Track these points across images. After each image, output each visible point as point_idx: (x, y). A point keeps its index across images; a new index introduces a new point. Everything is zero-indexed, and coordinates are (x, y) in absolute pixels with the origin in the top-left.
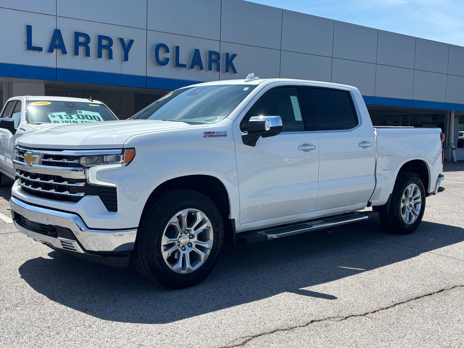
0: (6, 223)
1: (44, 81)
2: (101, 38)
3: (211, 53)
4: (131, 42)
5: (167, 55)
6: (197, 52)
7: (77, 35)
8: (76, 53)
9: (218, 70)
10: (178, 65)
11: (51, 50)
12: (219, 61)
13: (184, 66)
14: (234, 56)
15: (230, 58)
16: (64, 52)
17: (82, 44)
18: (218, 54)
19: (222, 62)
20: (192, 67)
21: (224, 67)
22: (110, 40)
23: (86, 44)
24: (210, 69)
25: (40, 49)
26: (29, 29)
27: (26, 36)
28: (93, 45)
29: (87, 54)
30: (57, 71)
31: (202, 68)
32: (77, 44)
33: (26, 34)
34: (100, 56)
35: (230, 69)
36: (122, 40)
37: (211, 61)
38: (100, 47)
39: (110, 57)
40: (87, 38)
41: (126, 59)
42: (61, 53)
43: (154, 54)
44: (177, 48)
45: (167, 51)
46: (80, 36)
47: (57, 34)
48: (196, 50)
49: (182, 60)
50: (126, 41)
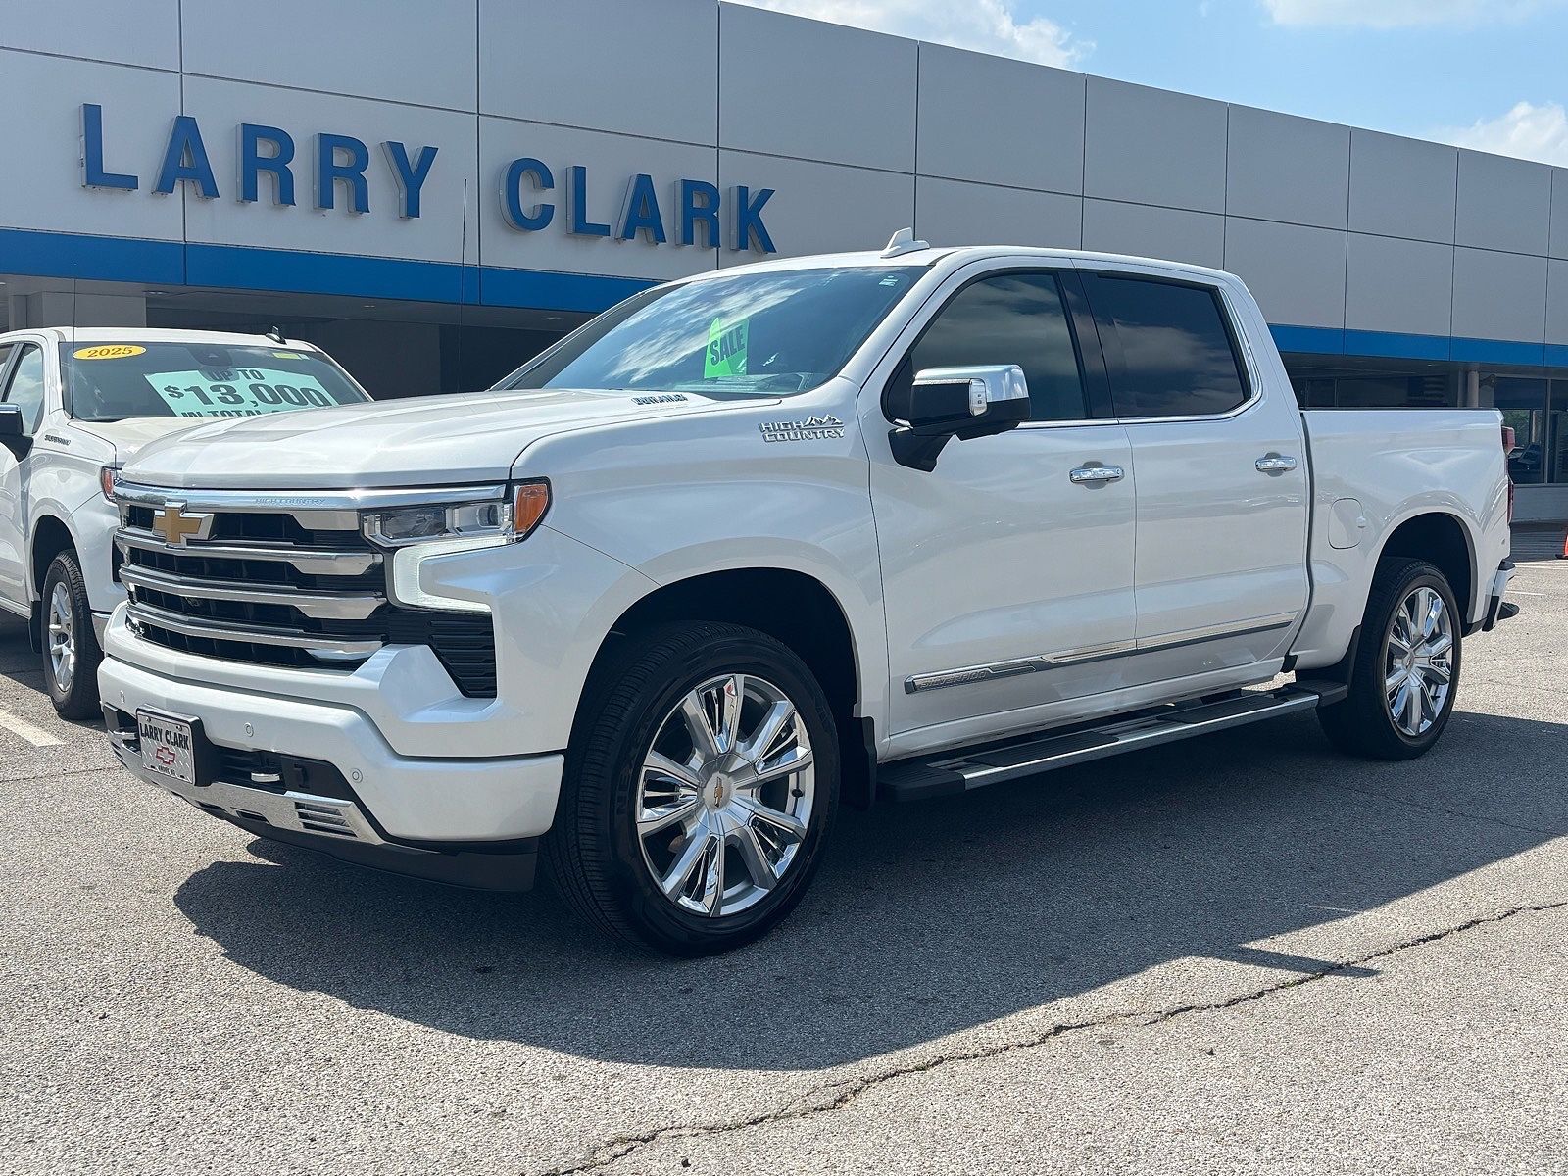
0: (33, 747)
1: (143, 286)
2: (329, 143)
3: (690, 187)
4: (429, 154)
5: (548, 197)
6: (644, 184)
7: (252, 134)
8: (249, 194)
9: (714, 242)
10: (582, 228)
11: (164, 186)
12: (715, 214)
13: (603, 230)
14: (766, 195)
15: (750, 203)
16: (210, 191)
17: (266, 164)
18: (710, 192)
19: (727, 216)
20: (628, 234)
21: (734, 232)
22: (358, 150)
23: (280, 166)
24: (688, 239)
25: (129, 183)
26: (92, 116)
27: (83, 139)
28: (302, 168)
29: (286, 197)
30: (185, 252)
31: (660, 237)
32: (251, 166)
33: (83, 133)
34: (326, 202)
35: (753, 238)
36: (396, 150)
37: (689, 215)
38: (327, 174)
39: (361, 204)
40: (284, 142)
41: (412, 209)
42: (201, 193)
43: (503, 193)
44: (580, 173)
45: (547, 181)
46: (262, 137)
47: (186, 132)
48: (641, 177)
49: (597, 212)
50: (412, 152)
